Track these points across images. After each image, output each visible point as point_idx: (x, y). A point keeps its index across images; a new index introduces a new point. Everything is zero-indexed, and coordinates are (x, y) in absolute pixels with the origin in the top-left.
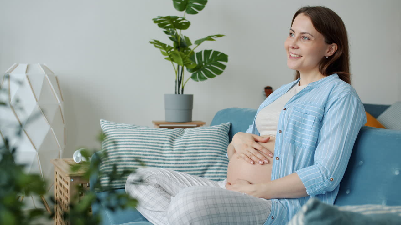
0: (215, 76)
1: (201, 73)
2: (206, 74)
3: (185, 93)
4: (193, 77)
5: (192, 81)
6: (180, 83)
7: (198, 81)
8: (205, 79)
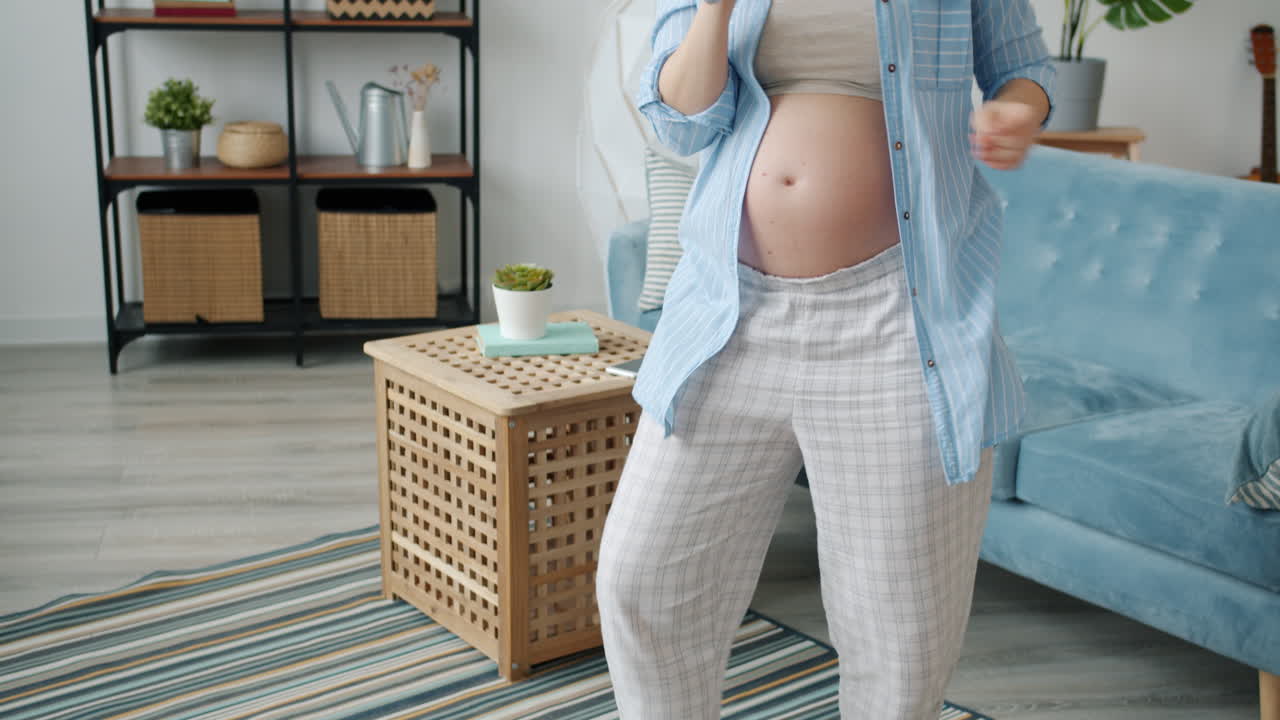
0: (1168, 17)
1: (1133, 7)
2: (1147, 12)
3: (1087, 53)
4: (1112, 18)
5: (1106, 28)
6: (1074, 28)
7: (1121, 28)
8: (1142, 23)
